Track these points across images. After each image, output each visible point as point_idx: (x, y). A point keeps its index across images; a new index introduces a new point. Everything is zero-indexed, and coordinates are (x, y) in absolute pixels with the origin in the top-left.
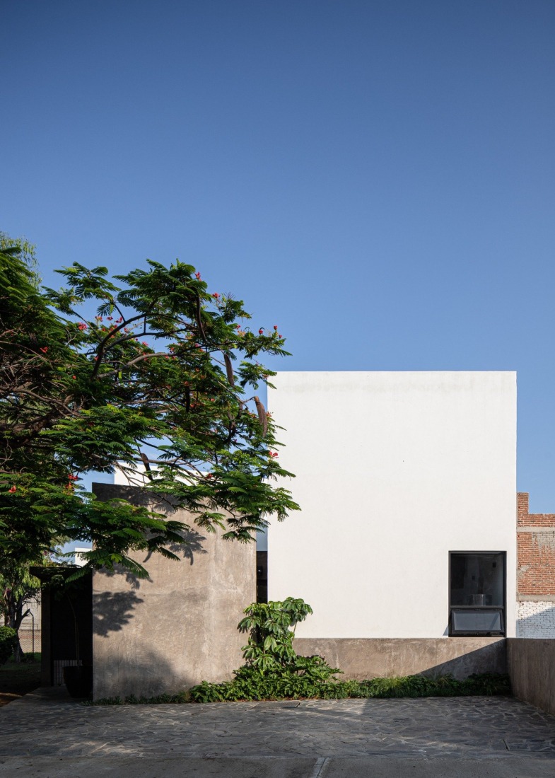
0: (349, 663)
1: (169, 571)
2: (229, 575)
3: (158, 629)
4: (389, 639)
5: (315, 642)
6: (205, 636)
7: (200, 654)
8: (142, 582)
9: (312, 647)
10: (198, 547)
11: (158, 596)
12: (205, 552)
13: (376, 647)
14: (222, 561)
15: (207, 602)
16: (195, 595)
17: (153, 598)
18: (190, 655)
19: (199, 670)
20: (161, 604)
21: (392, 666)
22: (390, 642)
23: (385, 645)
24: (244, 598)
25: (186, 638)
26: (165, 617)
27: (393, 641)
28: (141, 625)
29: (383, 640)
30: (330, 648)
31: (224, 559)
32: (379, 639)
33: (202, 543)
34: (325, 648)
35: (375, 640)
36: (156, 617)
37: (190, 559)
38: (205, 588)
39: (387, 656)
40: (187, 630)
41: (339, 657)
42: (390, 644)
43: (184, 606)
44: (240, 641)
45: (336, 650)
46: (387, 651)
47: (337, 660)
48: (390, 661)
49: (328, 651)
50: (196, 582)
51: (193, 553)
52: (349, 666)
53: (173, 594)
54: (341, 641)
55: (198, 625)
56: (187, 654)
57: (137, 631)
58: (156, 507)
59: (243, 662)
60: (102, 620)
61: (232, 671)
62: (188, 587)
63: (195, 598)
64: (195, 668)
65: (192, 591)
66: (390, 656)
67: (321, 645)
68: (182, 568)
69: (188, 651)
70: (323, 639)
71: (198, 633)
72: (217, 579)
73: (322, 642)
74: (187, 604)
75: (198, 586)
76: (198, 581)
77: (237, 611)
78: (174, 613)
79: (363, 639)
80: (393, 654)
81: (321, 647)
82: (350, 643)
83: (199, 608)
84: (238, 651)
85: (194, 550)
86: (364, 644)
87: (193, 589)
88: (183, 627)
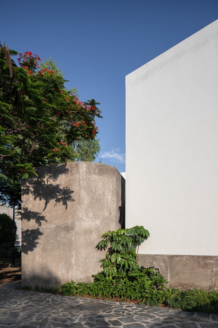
0: (178, 275)
1: (55, 213)
2: (89, 213)
3: (50, 248)
4: (211, 257)
5: (154, 257)
6: (73, 252)
7: (71, 264)
8: (42, 222)
9: (151, 261)
10: (69, 198)
11: (49, 229)
12: (73, 200)
13: (199, 263)
14: (84, 204)
15: (75, 231)
16: (68, 227)
17: (47, 230)
18: (65, 264)
19: (70, 274)
20: (51, 233)
21: (214, 279)
22: (212, 259)
23: (208, 261)
24: (102, 227)
25: (63, 253)
26: (53, 241)
27: (215, 259)
28: (42, 246)
29: (205, 257)
30: (163, 262)
31: (86, 203)
32: (202, 256)
33: (72, 195)
34: (160, 262)
35: (199, 257)
36: (48, 241)
37: (65, 206)
38: (73, 222)
39: (209, 271)
40: (63, 249)
41: (170, 270)
42: (212, 261)
43: (62, 234)
44: (98, 256)
45: (168, 264)
46: (209, 267)
47: (168, 272)
48: (211, 275)
49: (162, 264)
50: (68, 219)
51: (67, 202)
52: (177, 277)
53: (56, 228)
54: (171, 257)
55: (69, 245)
56: (63, 263)
57: (40, 249)
58: (49, 178)
59: (101, 270)
60: (26, 245)
61: (91, 275)
62: (64, 222)
63: (68, 229)
64: (68, 272)
65: (66, 224)
66: (212, 271)
67: (158, 260)
68: (61, 211)
69: (64, 262)
70: (159, 255)
71: (69, 251)
72: (80, 216)
73: (158, 257)
74: (64, 232)
75: (69, 222)
76: (70, 218)
77: (96, 236)
78: (57, 239)
79: (188, 256)
80: (215, 269)
81: (157, 261)
82: (178, 259)
83: (70, 235)
84: (97, 262)
85: (68, 200)
86: (189, 260)
87: (67, 223)
88: (62, 247)
